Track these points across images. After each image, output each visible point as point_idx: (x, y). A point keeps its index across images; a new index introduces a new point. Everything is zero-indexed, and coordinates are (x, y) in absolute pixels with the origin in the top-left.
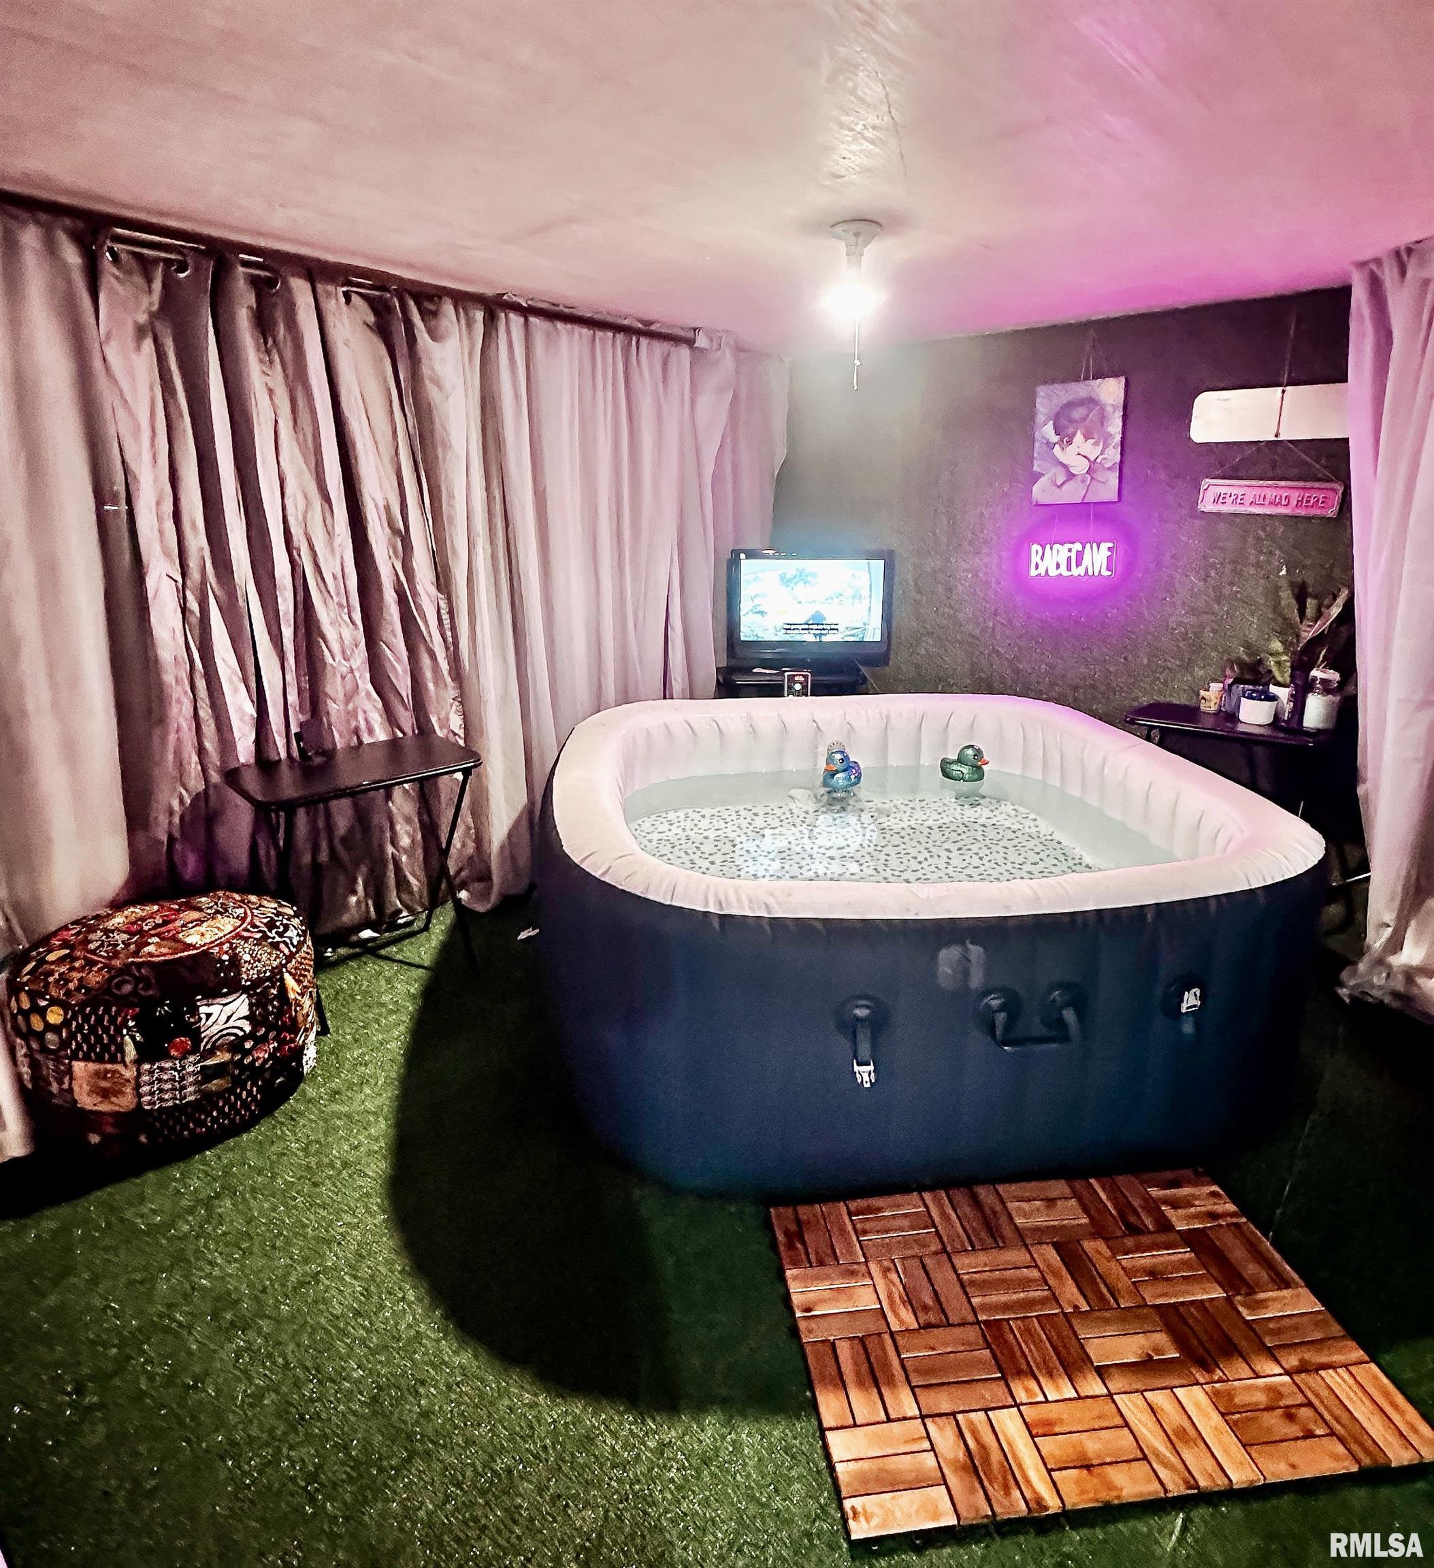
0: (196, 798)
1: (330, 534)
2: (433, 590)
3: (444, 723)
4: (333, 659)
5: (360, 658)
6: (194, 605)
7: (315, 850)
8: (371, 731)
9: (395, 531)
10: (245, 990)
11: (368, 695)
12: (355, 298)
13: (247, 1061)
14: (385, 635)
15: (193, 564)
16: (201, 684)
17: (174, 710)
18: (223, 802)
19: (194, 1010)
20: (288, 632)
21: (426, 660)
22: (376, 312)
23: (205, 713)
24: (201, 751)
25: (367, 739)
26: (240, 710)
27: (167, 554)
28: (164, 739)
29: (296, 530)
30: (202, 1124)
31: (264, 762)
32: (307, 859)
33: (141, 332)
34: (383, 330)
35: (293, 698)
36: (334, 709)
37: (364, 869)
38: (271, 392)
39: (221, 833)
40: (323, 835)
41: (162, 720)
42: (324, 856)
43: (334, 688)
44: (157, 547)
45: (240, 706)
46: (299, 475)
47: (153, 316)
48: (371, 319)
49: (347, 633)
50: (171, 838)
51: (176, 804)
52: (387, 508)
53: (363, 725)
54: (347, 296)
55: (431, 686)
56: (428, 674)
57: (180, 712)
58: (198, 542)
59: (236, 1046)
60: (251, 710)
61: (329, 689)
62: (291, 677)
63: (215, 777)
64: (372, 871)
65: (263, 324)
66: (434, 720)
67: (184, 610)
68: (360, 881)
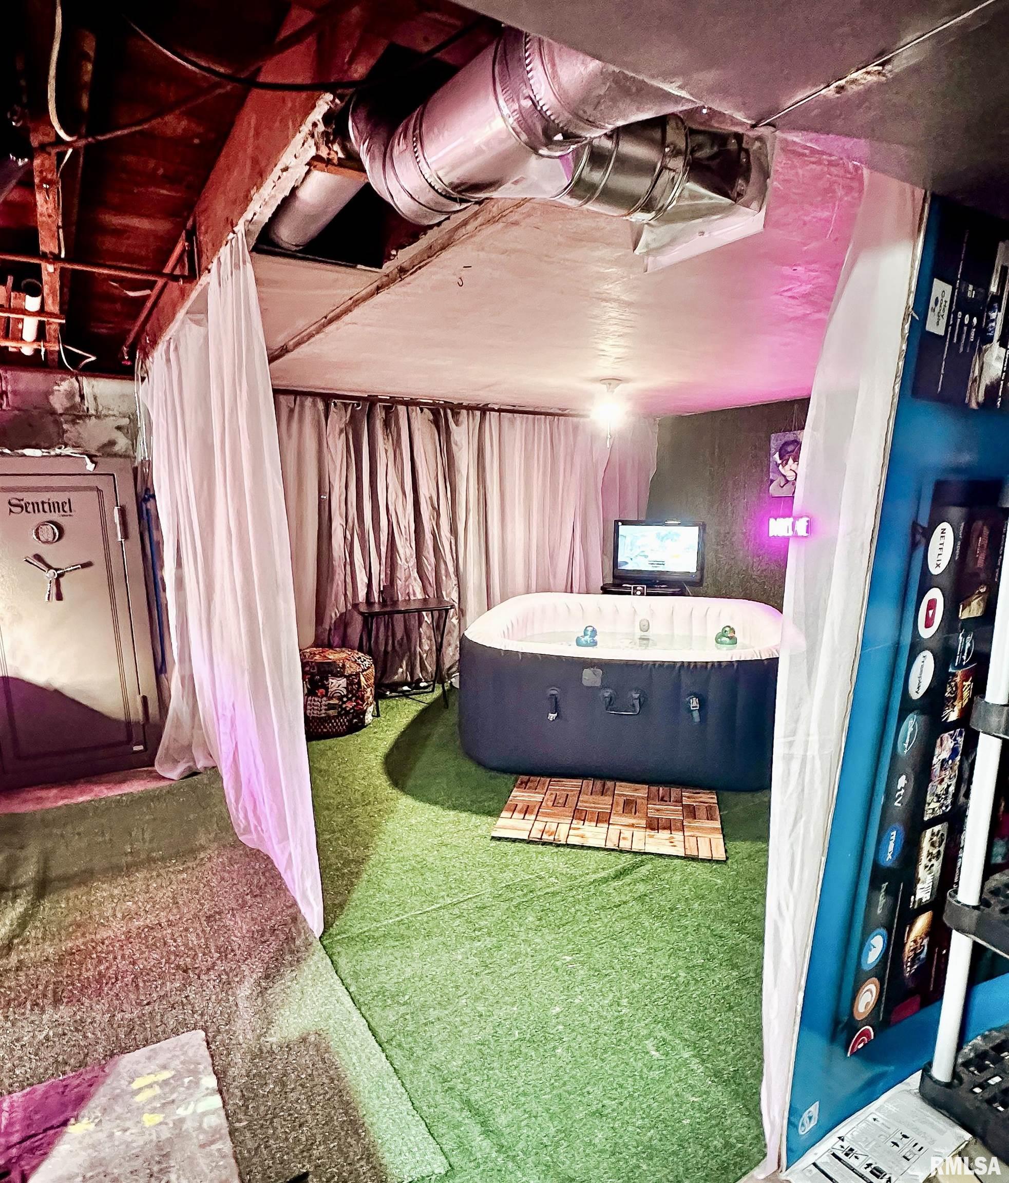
0: (341, 615)
1: (404, 509)
2: (449, 535)
3: (448, 595)
4: (401, 562)
5: (413, 561)
6: (349, 537)
7: (386, 644)
8: (414, 594)
9: (434, 508)
10: (345, 677)
11: (415, 579)
12: (425, 410)
13: (344, 706)
14: (425, 553)
15: (350, 520)
16: (348, 567)
17: (337, 577)
18: (352, 617)
19: (327, 680)
20: (383, 549)
21: (443, 566)
22: (433, 414)
23: (349, 580)
24: (345, 595)
25: (412, 598)
26: (362, 580)
27: (341, 515)
28: (332, 588)
29: (391, 508)
30: (325, 727)
31: (369, 602)
32: (382, 648)
33: (341, 431)
34: (436, 422)
35: (383, 576)
36: (400, 583)
37: (406, 658)
38: (386, 451)
39: (349, 631)
40: (390, 638)
41: (332, 580)
42: (390, 648)
43: (400, 574)
44: (338, 512)
45: (362, 579)
46: (394, 484)
47: (346, 425)
48: (431, 418)
49: (408, 551)
50: (330, 629)
51: (333, 615)
52: (431, 498)
53: (411, 591)
54: (422, 410)
55: (444, 578)
56: (443, 572)
57: (339, 577)
58: (353, 511)
59: (340, 698)
60: (366, 581)
61: (398, 575)
62: (383, 568)
63: (350, 607)
64: (410, 658)
65: (387, 424)
66: (444, 593)
67: (345, 537)
68: (404, 663)
